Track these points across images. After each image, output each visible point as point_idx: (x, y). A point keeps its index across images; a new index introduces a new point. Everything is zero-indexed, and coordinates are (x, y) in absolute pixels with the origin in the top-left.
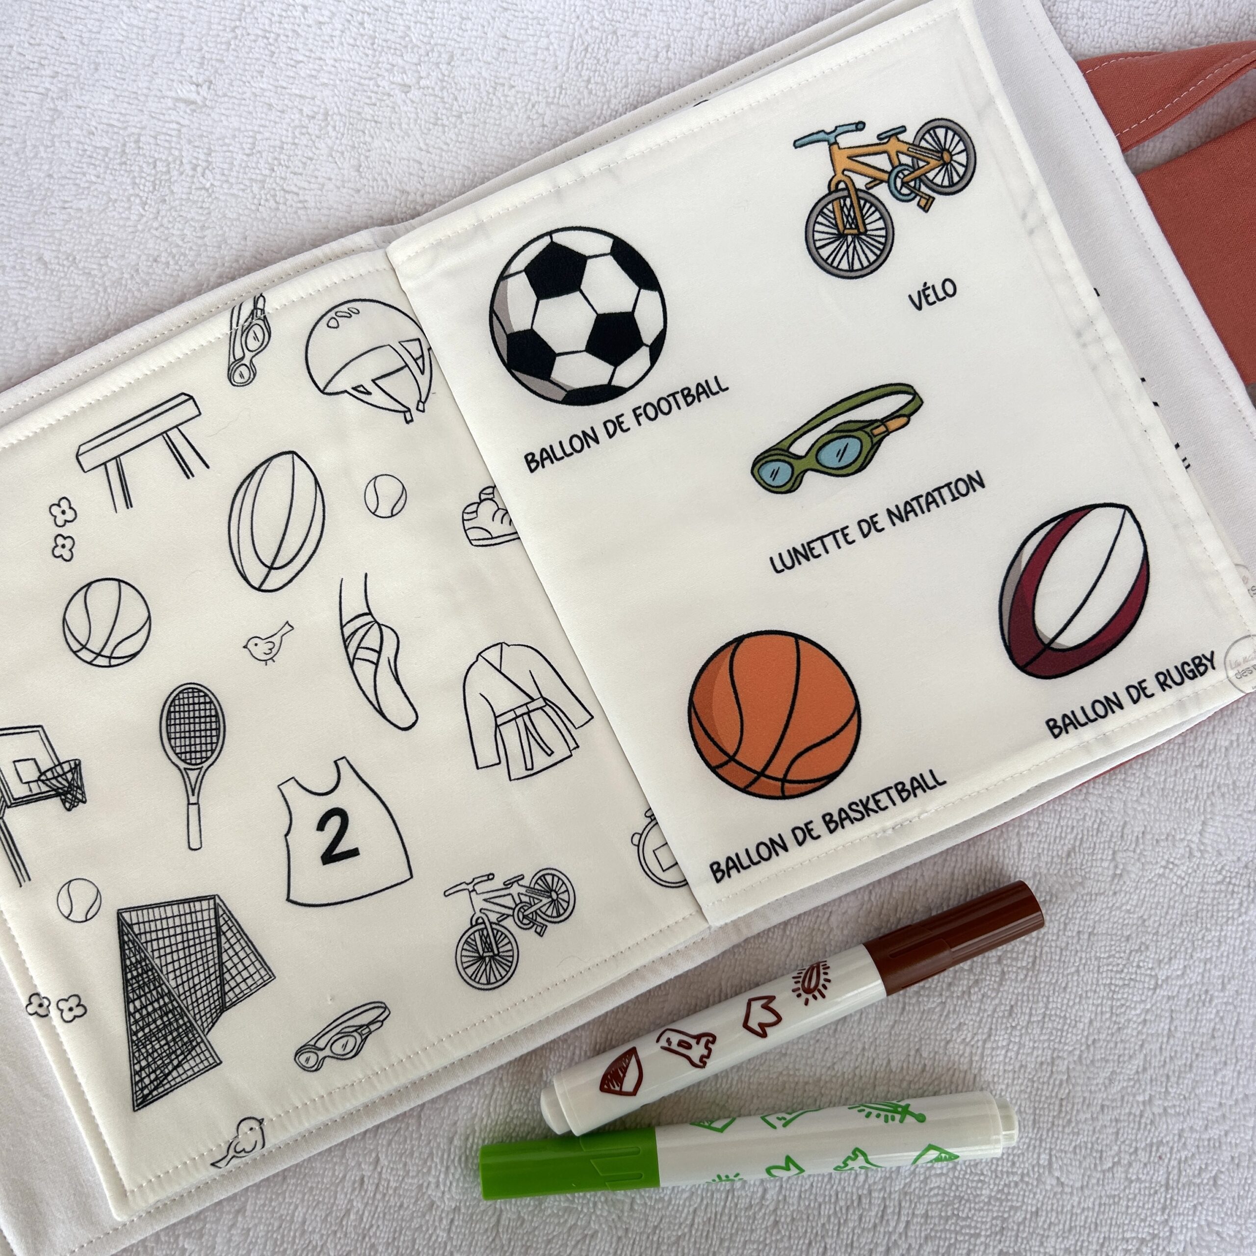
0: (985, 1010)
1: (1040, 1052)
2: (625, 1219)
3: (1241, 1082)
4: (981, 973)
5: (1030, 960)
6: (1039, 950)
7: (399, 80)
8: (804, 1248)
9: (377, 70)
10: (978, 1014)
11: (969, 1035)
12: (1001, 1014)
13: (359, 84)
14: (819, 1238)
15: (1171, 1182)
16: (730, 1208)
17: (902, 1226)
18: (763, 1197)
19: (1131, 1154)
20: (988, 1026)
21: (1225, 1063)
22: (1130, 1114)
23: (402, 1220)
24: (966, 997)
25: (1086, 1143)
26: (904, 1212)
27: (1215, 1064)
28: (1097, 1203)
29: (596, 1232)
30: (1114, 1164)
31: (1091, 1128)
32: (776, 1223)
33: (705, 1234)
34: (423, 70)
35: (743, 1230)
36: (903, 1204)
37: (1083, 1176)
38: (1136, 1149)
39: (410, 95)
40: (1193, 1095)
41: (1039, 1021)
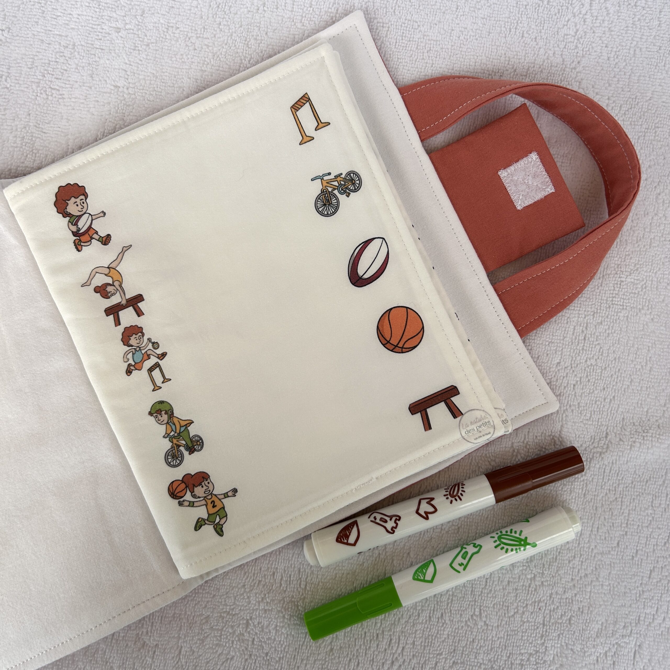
3: (583, 567)
7: (114, 25)
8: (347, 663)
9: (102, 20)
13: (92, 28)
14: (355, 657)
15: (545, 622)
17: (400, 649)
19: (524, 608)
21: (575, 557)
22: (523, 585)
23: (128, 653)
25: (500, 602)
26: (401, 642)
27: (569, 557)
28: (506, 634)
29: (233, 657)
30: (515, 613)
31: (502, 594)
32: (332, 650)
33: (293, 656)
34: (127, 19)
35: (314, 654)
36: (401, 638)
37: (498, 620)
38: (527, 605)
39: (120, 34)
40: (557, 575)
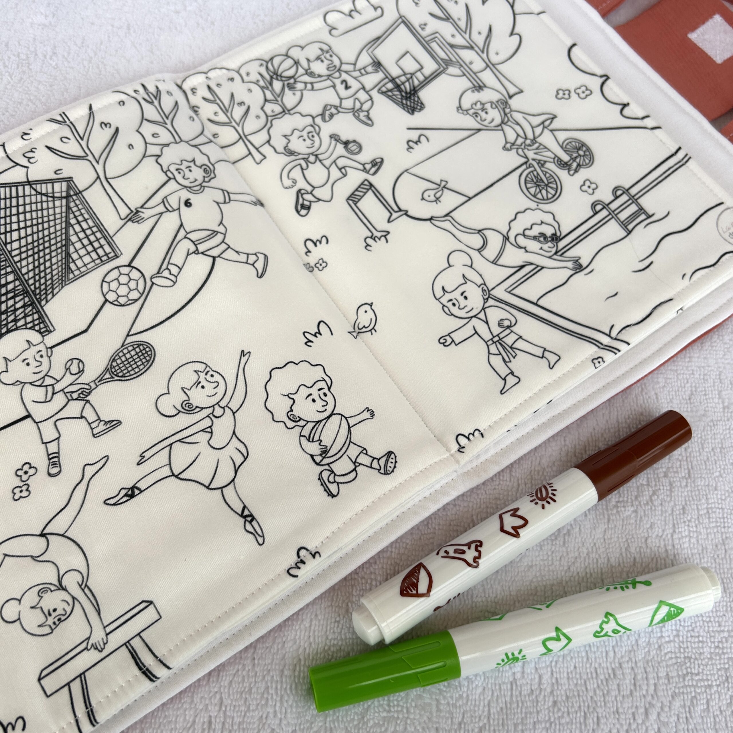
0: (666, 511)
1: (713, 536)
2: (434, 719)
4: (656, 485)
5: (686, 471)
6: (690, 464)
10: (662, 515)
11: (660, 530)
12: (678, 512)
16: (516, 696)
18: (540, 683)
20: (671, 522)
24: (650, 503)
41: (705, 514)
